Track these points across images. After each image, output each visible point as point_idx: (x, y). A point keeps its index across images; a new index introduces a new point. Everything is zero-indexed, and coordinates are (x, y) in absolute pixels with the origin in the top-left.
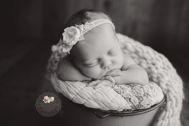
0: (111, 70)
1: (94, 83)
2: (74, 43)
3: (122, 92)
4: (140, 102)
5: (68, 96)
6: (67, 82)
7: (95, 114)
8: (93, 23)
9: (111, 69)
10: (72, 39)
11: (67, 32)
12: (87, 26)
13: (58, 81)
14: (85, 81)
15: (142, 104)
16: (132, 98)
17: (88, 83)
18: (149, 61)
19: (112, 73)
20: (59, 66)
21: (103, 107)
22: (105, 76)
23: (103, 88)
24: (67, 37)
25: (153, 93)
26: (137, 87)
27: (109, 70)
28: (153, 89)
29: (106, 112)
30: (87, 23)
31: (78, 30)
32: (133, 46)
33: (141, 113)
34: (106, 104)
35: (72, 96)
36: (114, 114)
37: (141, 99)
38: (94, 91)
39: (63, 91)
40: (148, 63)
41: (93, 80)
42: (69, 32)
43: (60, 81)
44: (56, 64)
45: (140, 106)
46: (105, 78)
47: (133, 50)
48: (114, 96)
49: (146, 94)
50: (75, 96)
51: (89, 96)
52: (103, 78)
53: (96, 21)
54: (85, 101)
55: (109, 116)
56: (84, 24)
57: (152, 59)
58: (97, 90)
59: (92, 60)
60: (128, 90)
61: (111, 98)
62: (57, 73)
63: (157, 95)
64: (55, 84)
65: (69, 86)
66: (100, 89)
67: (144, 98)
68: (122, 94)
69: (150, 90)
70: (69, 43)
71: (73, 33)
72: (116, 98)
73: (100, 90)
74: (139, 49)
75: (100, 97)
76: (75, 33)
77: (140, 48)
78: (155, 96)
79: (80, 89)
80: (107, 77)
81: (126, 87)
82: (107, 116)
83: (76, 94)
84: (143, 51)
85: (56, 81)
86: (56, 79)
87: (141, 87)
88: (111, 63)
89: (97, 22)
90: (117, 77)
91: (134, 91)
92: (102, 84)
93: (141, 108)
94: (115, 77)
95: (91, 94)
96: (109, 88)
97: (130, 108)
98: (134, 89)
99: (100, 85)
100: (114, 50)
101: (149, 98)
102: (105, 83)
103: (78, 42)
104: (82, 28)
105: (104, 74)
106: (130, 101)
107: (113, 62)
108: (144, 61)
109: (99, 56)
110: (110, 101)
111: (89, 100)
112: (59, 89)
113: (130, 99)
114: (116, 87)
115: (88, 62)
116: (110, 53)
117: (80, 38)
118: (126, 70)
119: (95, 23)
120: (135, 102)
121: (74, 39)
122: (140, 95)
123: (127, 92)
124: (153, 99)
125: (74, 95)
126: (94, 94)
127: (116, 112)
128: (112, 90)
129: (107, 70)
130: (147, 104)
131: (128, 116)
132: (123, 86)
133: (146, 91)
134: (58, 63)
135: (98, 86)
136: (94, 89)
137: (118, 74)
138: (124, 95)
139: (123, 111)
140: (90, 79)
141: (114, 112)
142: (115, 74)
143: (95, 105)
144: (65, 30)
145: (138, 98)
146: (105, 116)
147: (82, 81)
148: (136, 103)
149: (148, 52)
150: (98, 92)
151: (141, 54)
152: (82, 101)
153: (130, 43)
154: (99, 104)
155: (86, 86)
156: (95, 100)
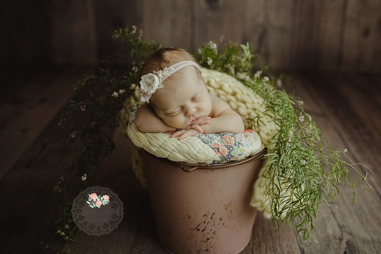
0: (197, 119)
1: (179, 133)
2: (153, 91)
3: (209, 142)
4: (229, 152)
5: (150, 149)
6: (147, 134)
7: (181, 168)
8: (172, 68)
9: (196, 117)
10: (150, 87)
11: (145, 80)
12: (167, 72)
13: (137, 133)
14: (168, 132)
15: (233, 155)
16: (220, 147)
17: (172, 134)
18: (249, 106)
19: (199, 121)
20: (137, 116)
21: (189, 160)
22: (191, 125)
23: (188, 139)
24: (145, 85)
25: (247, 143)
26: (228, 136)
27: (194, 118)
28: (248, 137)
29: (194, 165)
30: (166, 69)
31: (156, 78)
32: (230, 86)
33: (233, 165)
34: (192, 156)
35: (154, 150)
36: (202, 167)
37: (231, 149)
38: (179, 142)
39: (144, 145)
40: (247, 108)
41: (178, 130)
42: (147, 80)
43: (140, 134)
44: (133, 113)
45: (230, 157)
46: (191, 127)
47: (230, 91)
48: (200, 147)
49: (237, 143)
50: (158, 149)
51: (173, 148)
52: (189, 127)
53: (175, 65)
54: (169, 153)
55: (197, 169)
56: (162, 69)
57: (253, 103)
58: (182, 141)
59: (175, 108)
60: (217, 139)
61: (198, 149)
62: (135, 124)
63: (251, 144)
64: (134, 137)
65: (151, 138)
66: (185, 139)
67: (235, 147)
68: (209, 144)
69: (243, 139)
70: (148, 92)
71: (151, 81)
72: (202, 149)
73: (185, 141)
74: (237, 90)
75: (185, 148)
76: (154, 81)
77: (239, 89)
78: (249, 146)
79: (162, 141)
80: (193, 126)
81: (215, 137)
82: (195, 170)
83: (158, 146)
84: (243, 93)
85: (135, 133)
86: (135, 131)
87: (232, 136)
88: (195, 110)
89: (177, 66)
90: (205, 125)
91: (224, 140)
92: (188, 135)
93: (232, 159)
94: (203, 126)
95: (176, 145)
96: (196, 138)
97: (219, 159)
98: (224, 138)
99: (185, 135)
100: (198, 96)
101: (241, 147)
102: (190, 132)
103: (157, 90)
104: (160, 75)
105: (189, 123)
106: (219, 151)
107: (199, 110)
108: (242, 105)
109: (181, 104)
110: (196, 152)
111: (174, 152)
112: (138, 143)
113: (218, 148)
114: (203, 137)
115: (169, 111)
116: (193, 99)
117: (159, 86)
118: (219, 116)
119: (175, 68)
120: (224, 151)
121: (152, 88)
122: (230, 145)
123: (216, 141)
124: (245, 148)
125: (156, 148)
126: (178, 145)
127: (205, 165)
128: (199, 140)
129: (192, 118)
130: (239, 154)
131: (218, 168)
132: (211, 135)
133: (238, 140)
134: (135, 111)
135: (183, 137)
136: (179, 140)
137: (206, 121)
138: (212, 145)
139: (213, 163)
140: (175, 129)
141: (202, 165)
142: (203, 122)
143: (180, 158)
144: (142, 78)
145: (228, 148)
146: (192, 169)
147: (166, 133)
148: (225, 153)
149: (248, 95)
150: (183, 143)
151: (239, 96)
152: (166, 155)
153: (226, 82)
154: (184, 156)
155: (170, 137)
156: (179, 152)
